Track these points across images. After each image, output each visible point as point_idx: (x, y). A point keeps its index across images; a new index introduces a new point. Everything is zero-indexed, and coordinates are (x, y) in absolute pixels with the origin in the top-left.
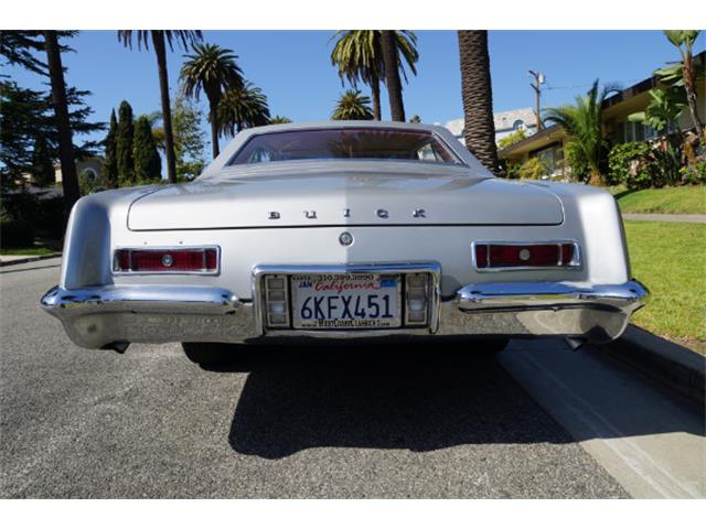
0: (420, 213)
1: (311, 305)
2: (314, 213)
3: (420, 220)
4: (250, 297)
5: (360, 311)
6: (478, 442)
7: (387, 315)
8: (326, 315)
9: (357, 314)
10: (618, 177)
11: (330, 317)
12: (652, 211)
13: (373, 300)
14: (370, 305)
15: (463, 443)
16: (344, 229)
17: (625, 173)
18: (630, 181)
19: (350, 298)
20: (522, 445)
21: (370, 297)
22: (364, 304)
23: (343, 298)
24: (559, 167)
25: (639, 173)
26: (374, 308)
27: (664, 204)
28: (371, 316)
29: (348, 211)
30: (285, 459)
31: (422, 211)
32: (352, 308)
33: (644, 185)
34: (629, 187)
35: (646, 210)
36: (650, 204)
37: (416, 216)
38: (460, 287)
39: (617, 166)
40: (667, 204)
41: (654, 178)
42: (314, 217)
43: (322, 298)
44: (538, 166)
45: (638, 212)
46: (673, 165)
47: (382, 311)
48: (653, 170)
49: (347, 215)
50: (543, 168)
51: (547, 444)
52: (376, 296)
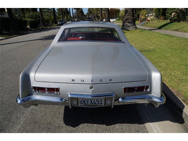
0: (110, 80)
1: (83, 101)
2: (83, 80)
3: (111, 82)
4: (68, 100)
5: (95, 102)
6: (121, 123)
7: (101, 103)
8: (86, 103)
9: (94, 103)
10: (168, 18)
11: (87, 104)
12: (175, 30)
13: (98, 100)
14: (97, 101)
15: (118, 123)
16: (91, 85)
17: (170, 17)
18: (171, 19)
19: (92, 100)
20: (131, 124)
21: (97, 100)
22: (96, 101)
23: (91, 100)
24: (151, 13)
25: (174, 17)
26: (98, 102)
27: (179, 29)
28: (97, 103)
29: (92, 80)
30: (77, 127)
31: (111, 79)
32: (93, 102)
33: (175, 21)
34: (170, 21)
35: (174, 30)
36: (175, 28)
37: (110, 81)
38: (119, 98)
39: (168, 15)
40: (180, 29)
41: (178, 18)
42: (83, 81)
43: (85, 100)
44: (145, 12)
45: (172, 30)
46: (184, 15)
47: (100, 103)
48: (178, 16)
49: (92, 81)
50: (147, 13)
51: (137, 124)
52: (99, 100)
